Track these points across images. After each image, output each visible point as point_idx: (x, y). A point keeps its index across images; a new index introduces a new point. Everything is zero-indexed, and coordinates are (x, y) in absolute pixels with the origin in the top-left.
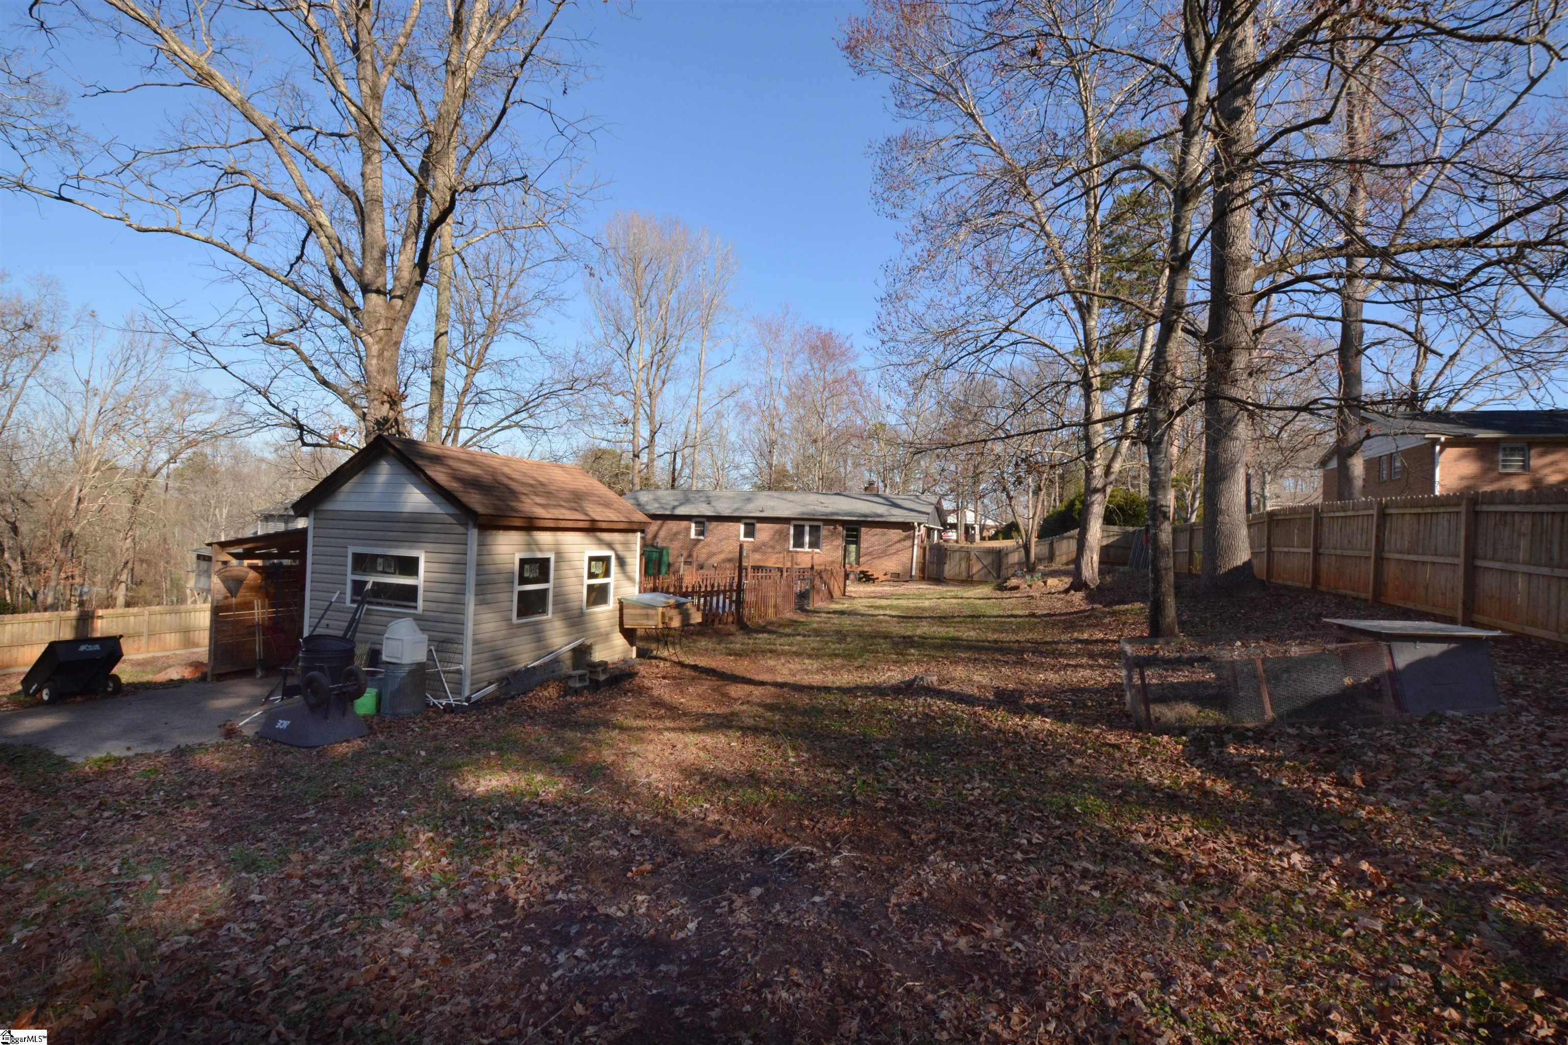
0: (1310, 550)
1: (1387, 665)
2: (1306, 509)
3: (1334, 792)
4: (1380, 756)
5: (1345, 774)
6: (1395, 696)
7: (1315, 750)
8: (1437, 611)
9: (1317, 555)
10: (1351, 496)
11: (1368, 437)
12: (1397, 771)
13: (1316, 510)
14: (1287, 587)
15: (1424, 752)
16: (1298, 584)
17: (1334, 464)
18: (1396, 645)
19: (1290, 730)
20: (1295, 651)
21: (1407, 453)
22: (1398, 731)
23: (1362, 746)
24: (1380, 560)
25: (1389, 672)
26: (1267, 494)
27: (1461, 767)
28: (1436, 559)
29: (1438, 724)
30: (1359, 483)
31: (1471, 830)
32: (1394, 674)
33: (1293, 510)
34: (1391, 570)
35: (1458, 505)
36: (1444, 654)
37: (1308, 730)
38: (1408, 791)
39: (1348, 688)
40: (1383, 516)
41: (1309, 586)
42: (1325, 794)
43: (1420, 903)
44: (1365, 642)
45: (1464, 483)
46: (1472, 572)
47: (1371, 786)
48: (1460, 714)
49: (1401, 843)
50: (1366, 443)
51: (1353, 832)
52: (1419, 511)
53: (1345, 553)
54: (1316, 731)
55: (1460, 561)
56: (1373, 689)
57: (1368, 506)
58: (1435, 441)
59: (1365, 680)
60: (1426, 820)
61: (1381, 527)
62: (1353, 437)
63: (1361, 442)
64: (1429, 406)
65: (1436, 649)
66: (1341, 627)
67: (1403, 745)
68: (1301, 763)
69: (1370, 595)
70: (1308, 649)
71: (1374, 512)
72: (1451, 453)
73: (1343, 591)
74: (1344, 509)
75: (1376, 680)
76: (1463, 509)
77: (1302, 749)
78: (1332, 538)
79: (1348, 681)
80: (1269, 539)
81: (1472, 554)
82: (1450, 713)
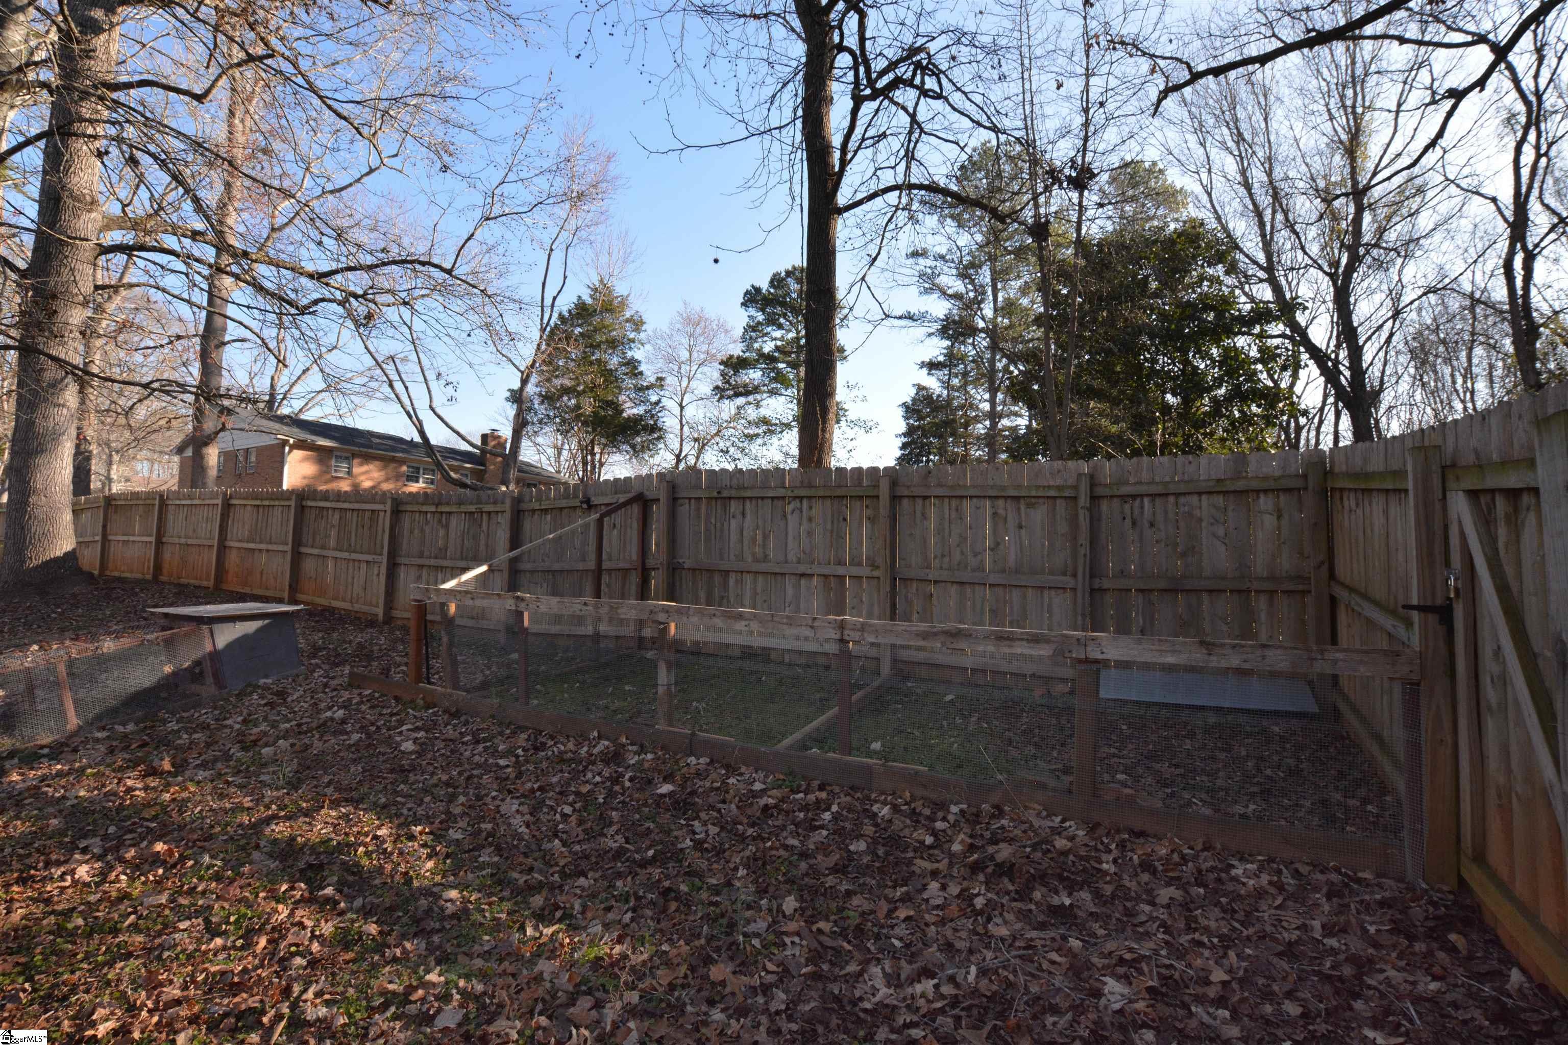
0: (153, 539)
1: (208, 647)
2: (150, 495)
3: (140, 785)
4: (196, 736)
5: (156, 763)
6: (215, 675)
7: (126, 748)
8: (268, 593)
9: (160, 543)
10: (204, 485)
11: (223, 428)
12: (208, 745)
13: (161, 496)
14: (121, 580)
15: (235, 722)
16: (139, 576)
17: (189, 453)
18: (217, 627)
19: (99, 735)
20: (108, 645)
21: (261, 450)
22: (215, 708)
23: (179, 731)
24: (223, 548)
25: (210, 654)
26: (114, 476)
27: (264, 727)
28: (270, 547)
29: (251, 694)
30: (213, 473)
31: (263, 778)
32: (215, 655)
33: (136, 495)
34: (232, 559)
35: (289, 499)
36: (259, 631)
37: (120, 729)
38: (216, 760)
39: (169, 676)
40: (227, 506)
41: (149, 577)
42: (130, 790)
43: (207, 859)
44: (186, 628)
45: (306, 482)
46: (297, 557)
47: (179, 767)
48: (269, 681)
49: (200, 812)
50: (221, 434)
51: (154, 818)
52: (258, 502)
53: (190, 541)
54: (131, 727)
55: (288, 548)
56: (195, 673)
57: (214, 495)
58: (284, 443)
59: (186, 665)
60: (227, 782)
61: (225, 517)
62: (209, 425)
63: (217, 433)
64: (285, 410)
65: (251, 627)
66: (166, 615)
67: (217, 720)
68: (109, 766)
69: (211, 583)
70: (126, 642)
71: (219, 501)
72: (297, 454)
73: (184, 581)
74: (190, 497)
75: (198, 663)
76: (293, 503)
77: (111, 751)
78: (176, 527)
79: (168, 669)
80: (104, 527)
81: (297, 542)
82: (262, 681)
